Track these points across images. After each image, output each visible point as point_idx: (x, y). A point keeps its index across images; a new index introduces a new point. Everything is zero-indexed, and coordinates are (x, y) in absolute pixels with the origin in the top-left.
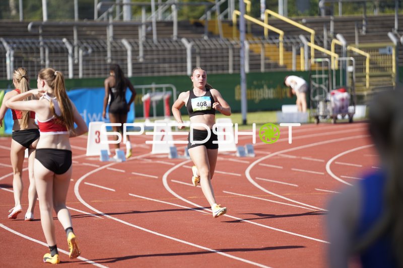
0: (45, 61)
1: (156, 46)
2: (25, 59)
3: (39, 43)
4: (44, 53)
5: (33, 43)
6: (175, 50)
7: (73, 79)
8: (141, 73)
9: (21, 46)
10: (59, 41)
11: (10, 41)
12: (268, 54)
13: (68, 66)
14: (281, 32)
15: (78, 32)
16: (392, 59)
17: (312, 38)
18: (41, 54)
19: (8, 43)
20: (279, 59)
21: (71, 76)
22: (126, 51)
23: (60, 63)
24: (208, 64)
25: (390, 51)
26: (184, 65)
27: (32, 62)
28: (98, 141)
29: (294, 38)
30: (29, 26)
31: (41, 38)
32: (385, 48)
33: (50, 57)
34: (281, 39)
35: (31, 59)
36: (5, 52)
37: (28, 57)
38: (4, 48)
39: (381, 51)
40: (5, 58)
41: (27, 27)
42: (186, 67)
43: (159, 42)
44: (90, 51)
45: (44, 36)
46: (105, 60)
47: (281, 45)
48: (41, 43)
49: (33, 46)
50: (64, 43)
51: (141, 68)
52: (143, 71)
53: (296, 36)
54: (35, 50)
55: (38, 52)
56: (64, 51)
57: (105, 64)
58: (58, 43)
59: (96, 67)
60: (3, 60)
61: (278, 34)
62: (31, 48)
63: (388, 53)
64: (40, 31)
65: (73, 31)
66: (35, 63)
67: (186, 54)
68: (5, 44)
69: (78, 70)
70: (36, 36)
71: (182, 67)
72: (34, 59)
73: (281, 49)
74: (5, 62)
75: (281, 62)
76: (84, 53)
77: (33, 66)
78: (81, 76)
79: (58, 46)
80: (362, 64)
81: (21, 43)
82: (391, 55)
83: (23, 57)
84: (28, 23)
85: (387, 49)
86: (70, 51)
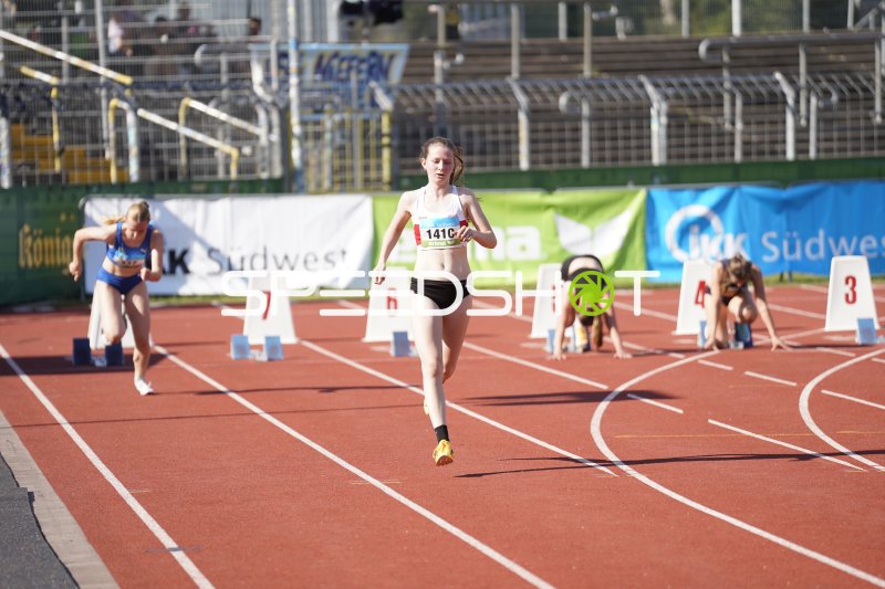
0: (733, 123)
2: (692, 119)
3: (722, 84)
4: (733, 104)
5: (710, 85)
7: (796, 162)
9: (683, 92)
10: (766, 78)
11: (661, 81)
13: (784, 132)
15: (808, 55)
18: (727, 109)
19: (656, 86)
21: (790, 155)
23: (767, 128)
27: (707, 125)
28: (851, 299)
30: (702, 48)
31: (726, 74)
33: (744, 114)
35: (703, 119)
36: (650, 106)
37: (696, 116)
38: (648, 97)
40: (649, 117)
41: (697, 50)
44: (835, 98)
45: (732, 68)
46: (868, 119)
48: (727, 85)
49: (709, 91)
50: (777, 83)
54: (713, 100)
55: (721, 105)
56: (777, 100)
57: (870, 128)
58: (763, 83)
59: (849, 134)
60: (645, 123)
62: (705, 96)
64: (726, 58)
65: (798, 56)
66: (714, 129)
68: (650, 89)
69: (807, 141)
70: (716, 68)
72: (711, 120)
74: (649, 127)
76: (821, 104)
77: (707, 135)
78: (812, 154)
79: (763, 90)
81: (683, 85)
83: (687, 116)
84: (699, 41)
86: (790, 101)
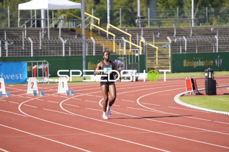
1: (50, 41)
6: (56, 43)
8: (38, 55)
12: (106, 46)
14: (114, 35)
16: (169, 50)
17: (130, 38)
20: (113, 49)
22: (30, 43)
24: (74, 51)
25: (168, 46)
26: (61, 51)
29: (119, 38)
32: (165, 44)
34: (114, 39)
39: (163, 46)
42: (62, 52)
43: (51, 39)
46: (21, 48)
47: (114, 42)
51: (38, 52)
52: (39, 53)
53: (120, 37)
57: (22, 50)
61: (113, 36)
63: (167, 47)
67: (62, 45)
71: (60, 52)
73: (114, 44)
75: (114, 51)
76: (9, 44)
80: (154, 52)
82: (169, 48)
85: (167, 45)
